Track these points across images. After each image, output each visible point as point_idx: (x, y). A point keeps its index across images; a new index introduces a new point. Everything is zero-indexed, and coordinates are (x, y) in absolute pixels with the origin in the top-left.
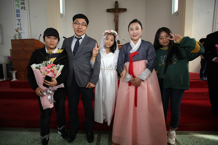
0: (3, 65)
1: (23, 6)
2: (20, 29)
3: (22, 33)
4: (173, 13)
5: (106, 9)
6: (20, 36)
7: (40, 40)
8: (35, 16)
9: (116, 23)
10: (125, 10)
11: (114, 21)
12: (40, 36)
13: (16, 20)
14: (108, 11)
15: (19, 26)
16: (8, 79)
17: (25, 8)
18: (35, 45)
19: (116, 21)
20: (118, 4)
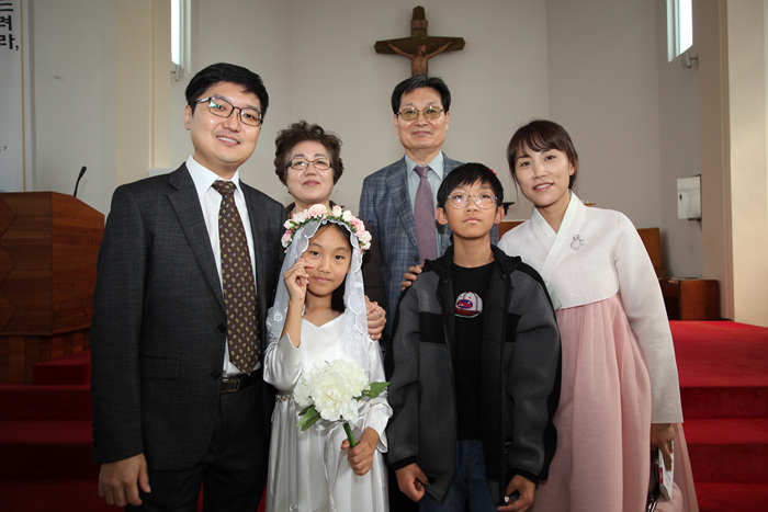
1: (4, 31)
4: (670, 58)
5: (374, 43)
7: (78, 197)
8: (58, 78)
10: (456, 44)
12: (81, 176)
14: (383, 48)
17: (11, 39)
18: (57, 221)
20: (427, 18)
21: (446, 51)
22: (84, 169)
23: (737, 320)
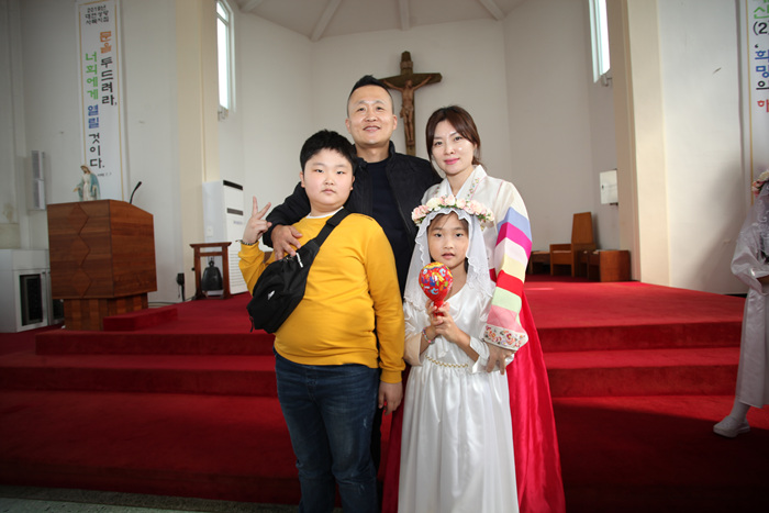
0: (42, 277)
1: (107, 93)
2: (97, 162)
3: (102, 175)
4: (596, 79)
6: (94, 187)
7: (132, 203)
8: (142, 122)
9: (408, 124)
10: (435, 78)
11: (402, 116)
12: (136, 189)
13: (87, 135)
15: (95, 155)
16: (56, 322)
17: (112, 98)
18: (115, 220)
19: (408, 116)
20: (413, 59)
21: (427, 84)
22: (140, 183)
23: (643, 281)
